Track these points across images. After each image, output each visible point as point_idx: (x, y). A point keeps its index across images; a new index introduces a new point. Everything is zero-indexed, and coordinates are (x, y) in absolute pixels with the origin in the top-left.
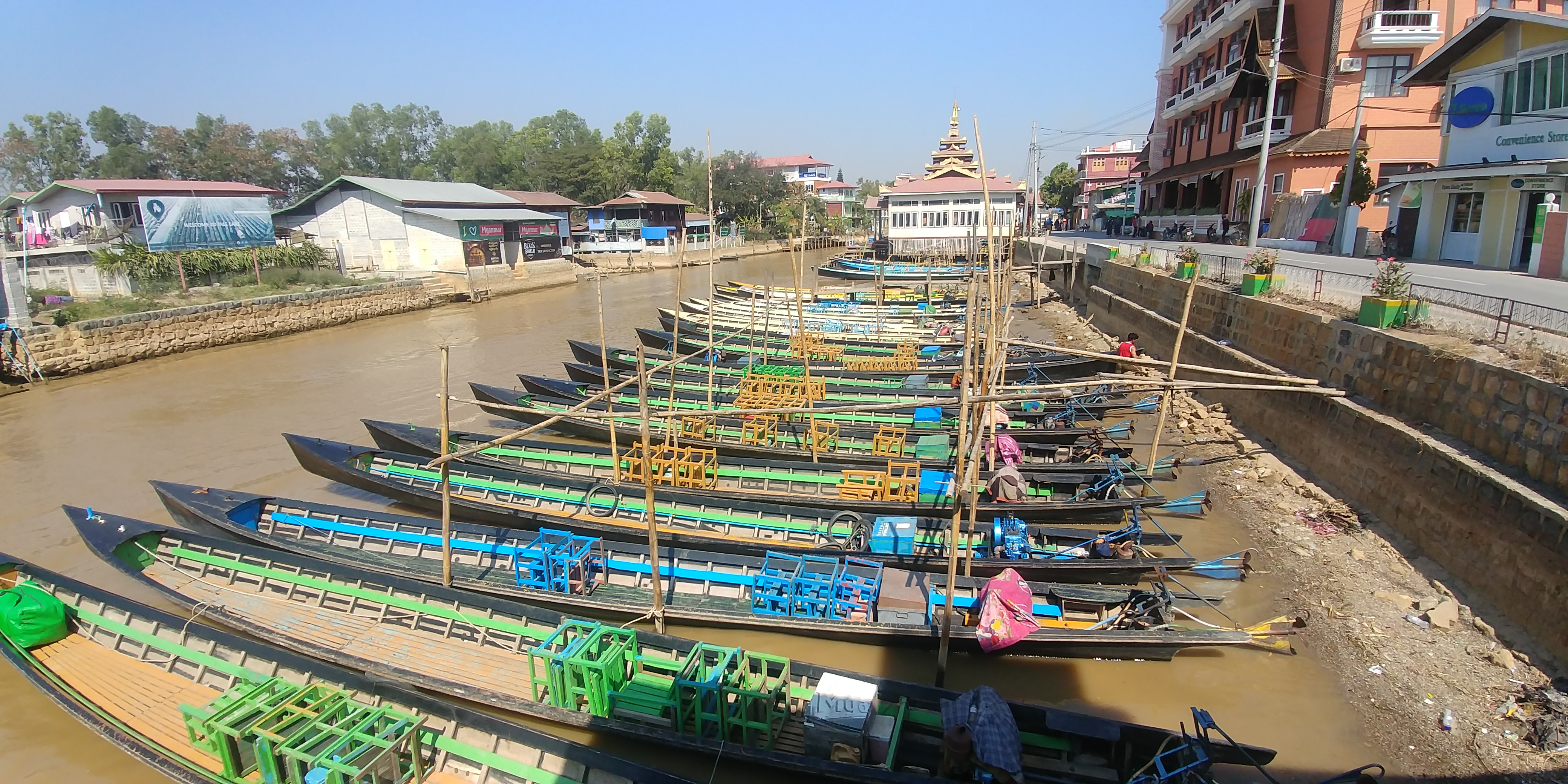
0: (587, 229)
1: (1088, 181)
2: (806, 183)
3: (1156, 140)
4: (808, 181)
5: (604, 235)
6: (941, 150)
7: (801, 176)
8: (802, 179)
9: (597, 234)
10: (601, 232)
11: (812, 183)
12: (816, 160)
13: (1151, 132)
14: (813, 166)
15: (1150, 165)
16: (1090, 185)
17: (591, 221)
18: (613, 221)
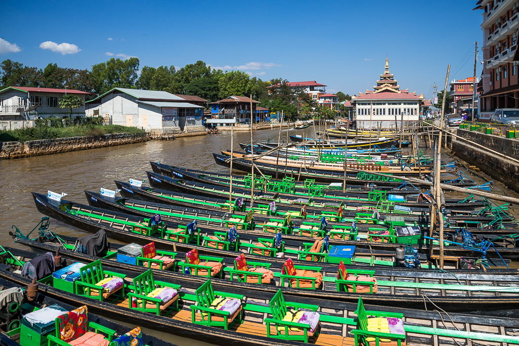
0: (210, 113)
1: (456, 96)
2: (313, 94)
3: (485, 77)
5: (218, 116)
6: (381, 80)
7: (311, 91)
10: (217, 114)
12: (318, 82)
13: (482, 74)
14: (316, 86)
15: (483, 89)
16: (457, 97)
17: (212, 109)
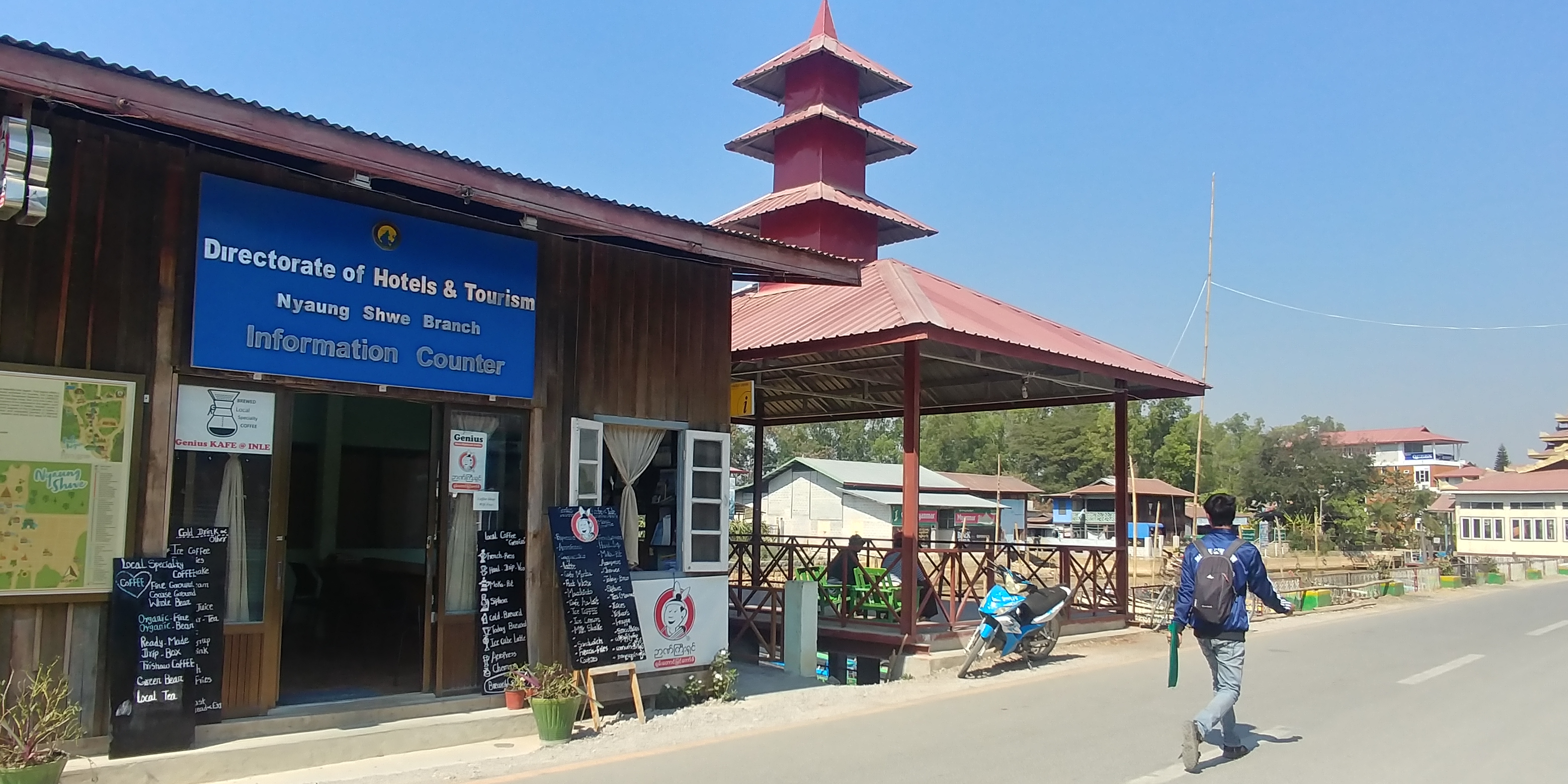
0: (1051, 522)
2: (1416, 469)
4: (1420, 464)
5: (1070, 529)
7: (1407, 458)
8: (1410, 462)
9: (1061, 528)
10: (1067, 525)
11: (1428, 469)
12: (1436, 432)
14: (1428, 443)
17: (1056, 511)
18: (1082, 512)
